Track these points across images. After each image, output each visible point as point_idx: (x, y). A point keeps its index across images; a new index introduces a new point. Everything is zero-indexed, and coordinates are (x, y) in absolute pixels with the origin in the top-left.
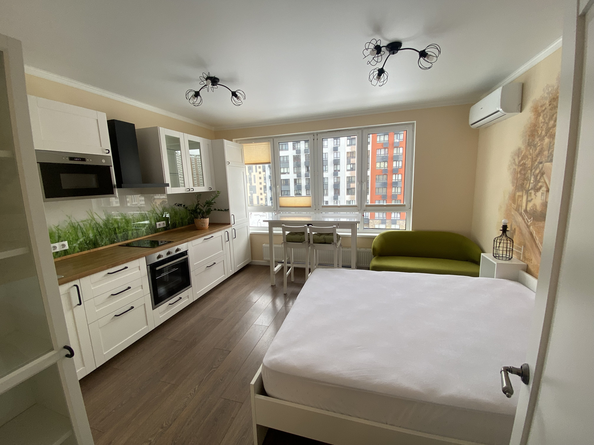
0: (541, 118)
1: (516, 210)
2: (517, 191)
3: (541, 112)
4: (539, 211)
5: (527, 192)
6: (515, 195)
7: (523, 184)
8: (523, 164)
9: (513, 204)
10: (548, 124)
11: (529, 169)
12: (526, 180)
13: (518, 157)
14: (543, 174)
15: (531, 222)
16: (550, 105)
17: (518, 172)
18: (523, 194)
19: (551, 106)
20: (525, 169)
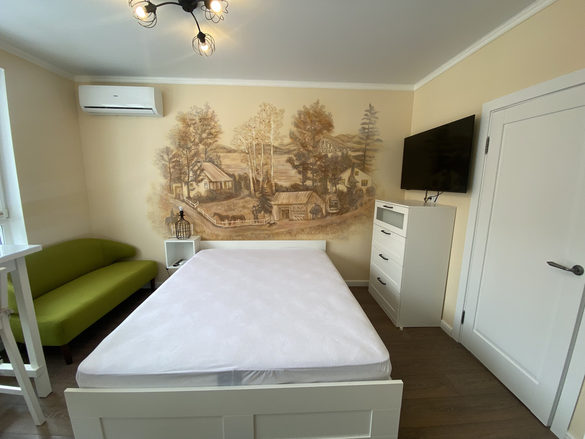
0: (192, 129)
1: (175, 198)
2: (173, 183)
3: (191, 124)
4: (205, 196)
5: (187, 183)
6: (170, 186)
7: (181, 177)
8: (175, 161)
9: (169, 194)
10: (201, 135)
11: (185, 165)
12: (184, 174)
13: (168, 155)
14: (202, 170)
15: (197, 205)
16: (200, 122)
17: (171, 167)
18: (182, 185)
19: (202, 123)
20: (179, 165)
